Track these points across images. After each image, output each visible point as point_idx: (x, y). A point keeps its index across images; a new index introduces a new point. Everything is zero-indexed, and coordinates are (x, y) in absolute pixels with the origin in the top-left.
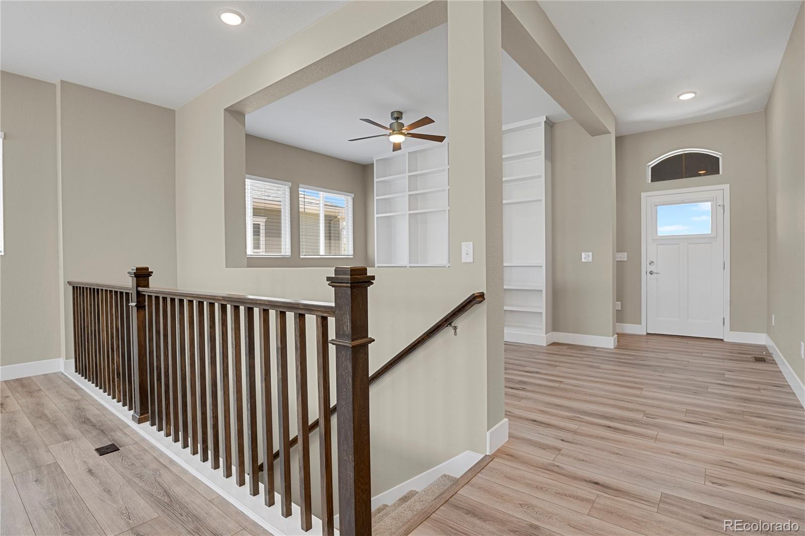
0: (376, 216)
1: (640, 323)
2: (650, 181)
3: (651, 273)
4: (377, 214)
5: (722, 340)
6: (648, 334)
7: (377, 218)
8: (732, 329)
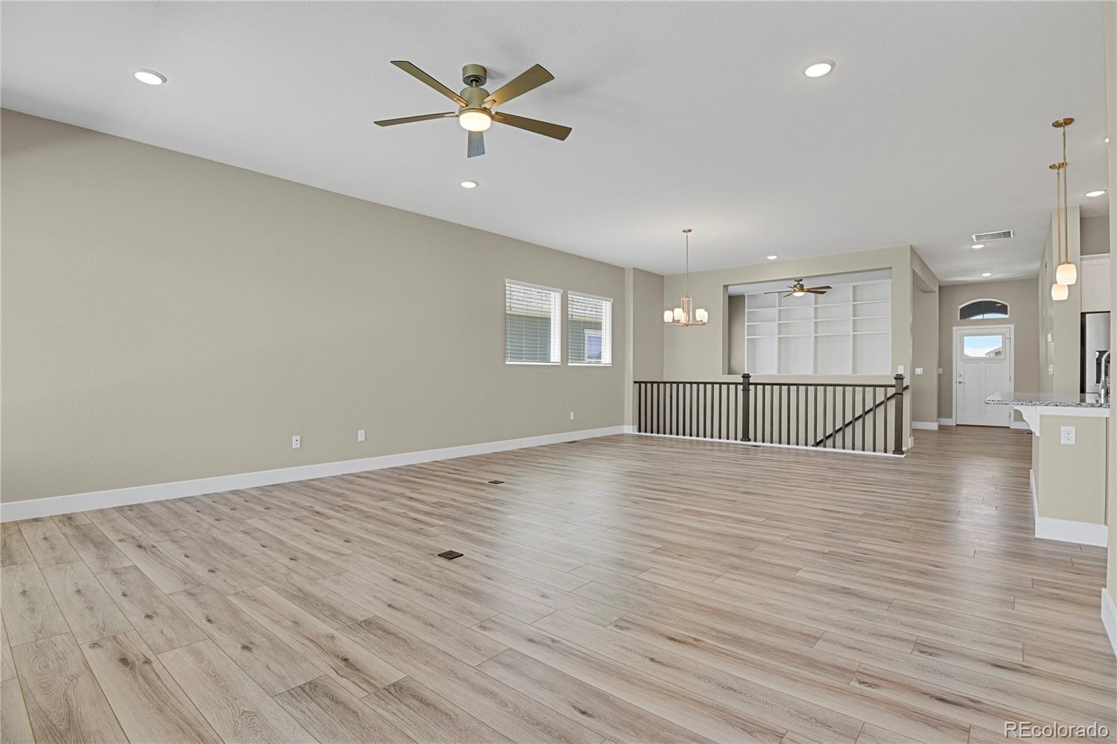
0: (746, 337)
1: (951, 418)
2: (959, 319)
3: (960, 383)
4: (748, 335)
5: (1008, 428)
6: (957, 425)
7: (748, 339)
8: (1015, 420)
